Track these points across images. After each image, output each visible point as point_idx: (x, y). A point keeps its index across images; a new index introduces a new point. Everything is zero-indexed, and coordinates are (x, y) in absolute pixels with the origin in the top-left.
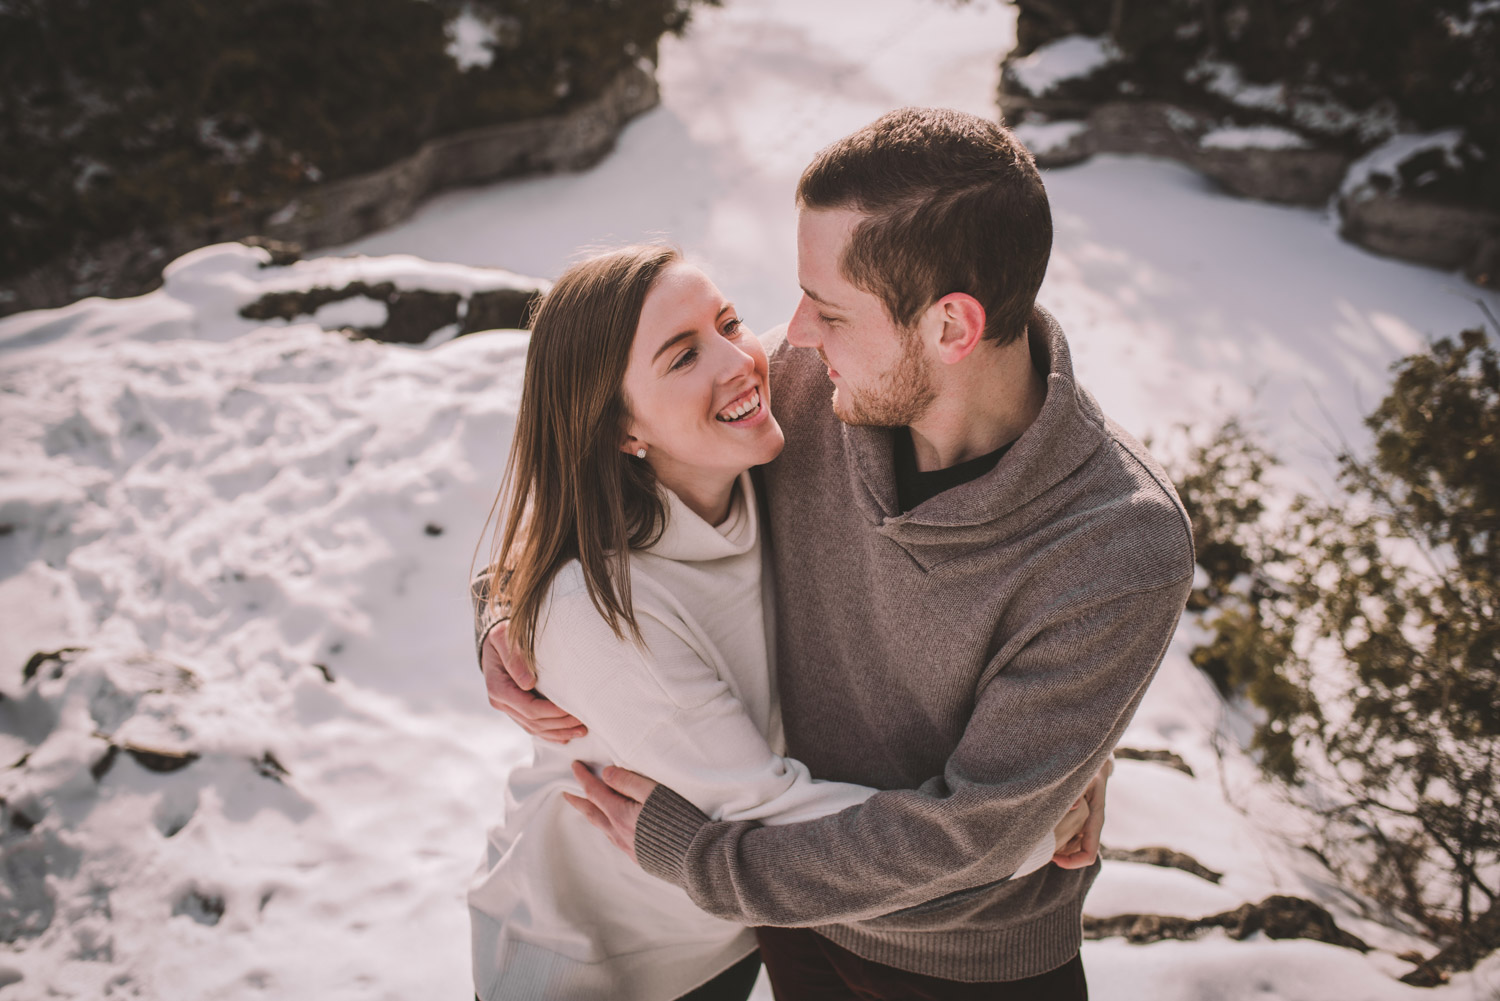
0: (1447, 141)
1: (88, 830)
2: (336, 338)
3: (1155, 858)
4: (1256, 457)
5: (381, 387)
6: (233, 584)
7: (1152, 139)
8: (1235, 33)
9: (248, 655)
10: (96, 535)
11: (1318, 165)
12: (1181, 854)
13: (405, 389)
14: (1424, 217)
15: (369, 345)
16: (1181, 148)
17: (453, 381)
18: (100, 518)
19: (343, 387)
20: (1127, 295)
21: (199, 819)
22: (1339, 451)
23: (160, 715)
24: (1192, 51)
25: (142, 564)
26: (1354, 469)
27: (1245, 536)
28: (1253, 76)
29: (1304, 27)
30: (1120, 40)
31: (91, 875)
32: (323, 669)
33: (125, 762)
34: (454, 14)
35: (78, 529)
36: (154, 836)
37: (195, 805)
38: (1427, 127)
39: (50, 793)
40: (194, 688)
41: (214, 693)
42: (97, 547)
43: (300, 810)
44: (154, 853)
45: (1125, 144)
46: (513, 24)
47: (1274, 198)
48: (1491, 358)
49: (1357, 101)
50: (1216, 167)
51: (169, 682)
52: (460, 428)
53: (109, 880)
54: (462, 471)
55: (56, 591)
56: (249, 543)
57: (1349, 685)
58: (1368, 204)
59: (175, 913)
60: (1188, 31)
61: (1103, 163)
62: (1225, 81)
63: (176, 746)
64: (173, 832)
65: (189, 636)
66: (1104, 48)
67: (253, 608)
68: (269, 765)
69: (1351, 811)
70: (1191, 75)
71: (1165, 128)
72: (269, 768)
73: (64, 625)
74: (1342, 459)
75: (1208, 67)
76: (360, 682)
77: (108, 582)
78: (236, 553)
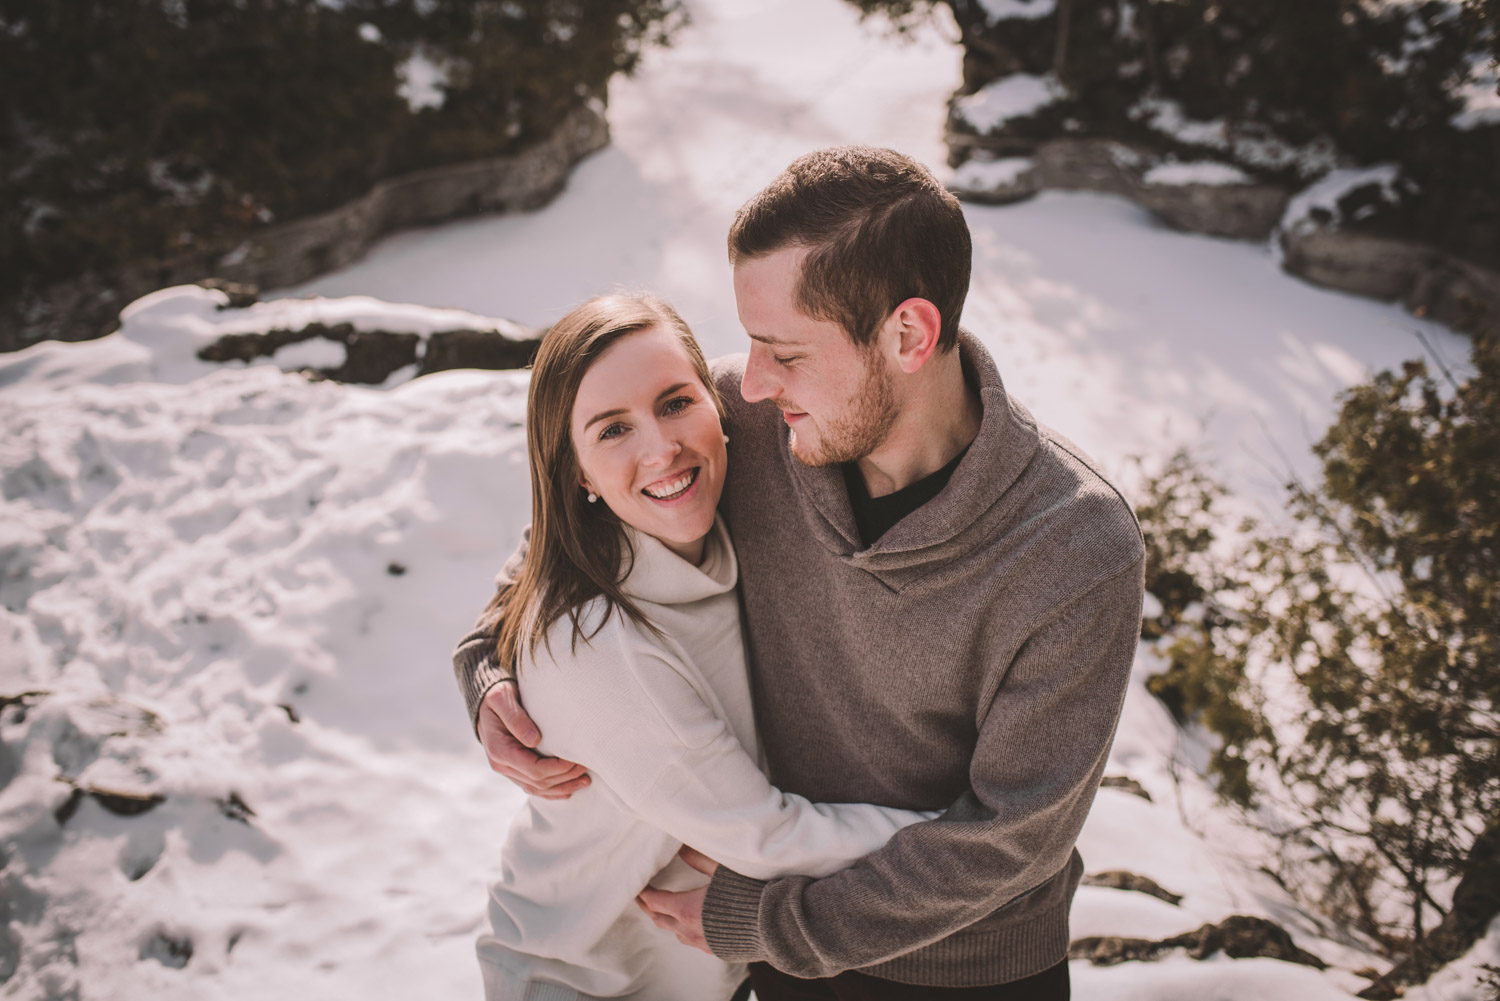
0: (1384, 175)
1: (52, 875)
2: (295, 379)
3: (1117, 882)
4: (1206, 487)
5: (341, 428)
6: (195, 626)
7: (1097, 176)
8: (1176, 71)
9: (211, 698)
10: (56, 579)
11: (1260, 200)
12: (1142, 877)
13: (366, 429)
14: (1364, 250)
15: (329, 387)
16: (1126, 184)
17: (413, 421)
18: (60, 561)
19: (303, 429)
20: (1076, 329)
21: (165, 861)
22: (1287, 480)
23: (124, 758)
24: (1134, 89)
25: (103, 607)
26: (1302, 497)
27: (1197, 565)
28: (1195, 112)
29: (1243, 65)
30: (1065, 78)
31: (56, 920)
32: (288, 709)
33: (90, 806)
34: (405, 56)
35: (37, 573)
36: (120, 879)
37: (161, 848)
38: (1365, 161)
39: (13, 838)
40: (158, 730)
41: (178, 735)
42: (57, 591)
43: (266, 851)
44: (120, 897)
45: (1071, 180)
46: (464, 65)
47: (1217, 233)
48: (1433, 387)
49: (1296, 137)
50: (1159, 203)
51: (132, 725)
52: (421, 467)
53: (75, 925)
54: (425, 511)
55: (17, 635)
56: (211, 585)
57: (1301, 709)
58: (1309, 238)
59: (142, 957)
60: (1130, 69)
61: (1050, 199)
62: (1167, 118)
63: (140, 789)
64: (138, 875)
65: (151, 678)
66: (1049, 86)
67: (216, 649)
68: (235, 807)
69: (1305, 833)
70: (1135, 112)
71: (1109, 164)
72: (235, 809)
73: (25, 670)
74: (1290, 487)
75: (1150, 104)
76: (325, 721)
77: (69, 625)
78: (199, 594)
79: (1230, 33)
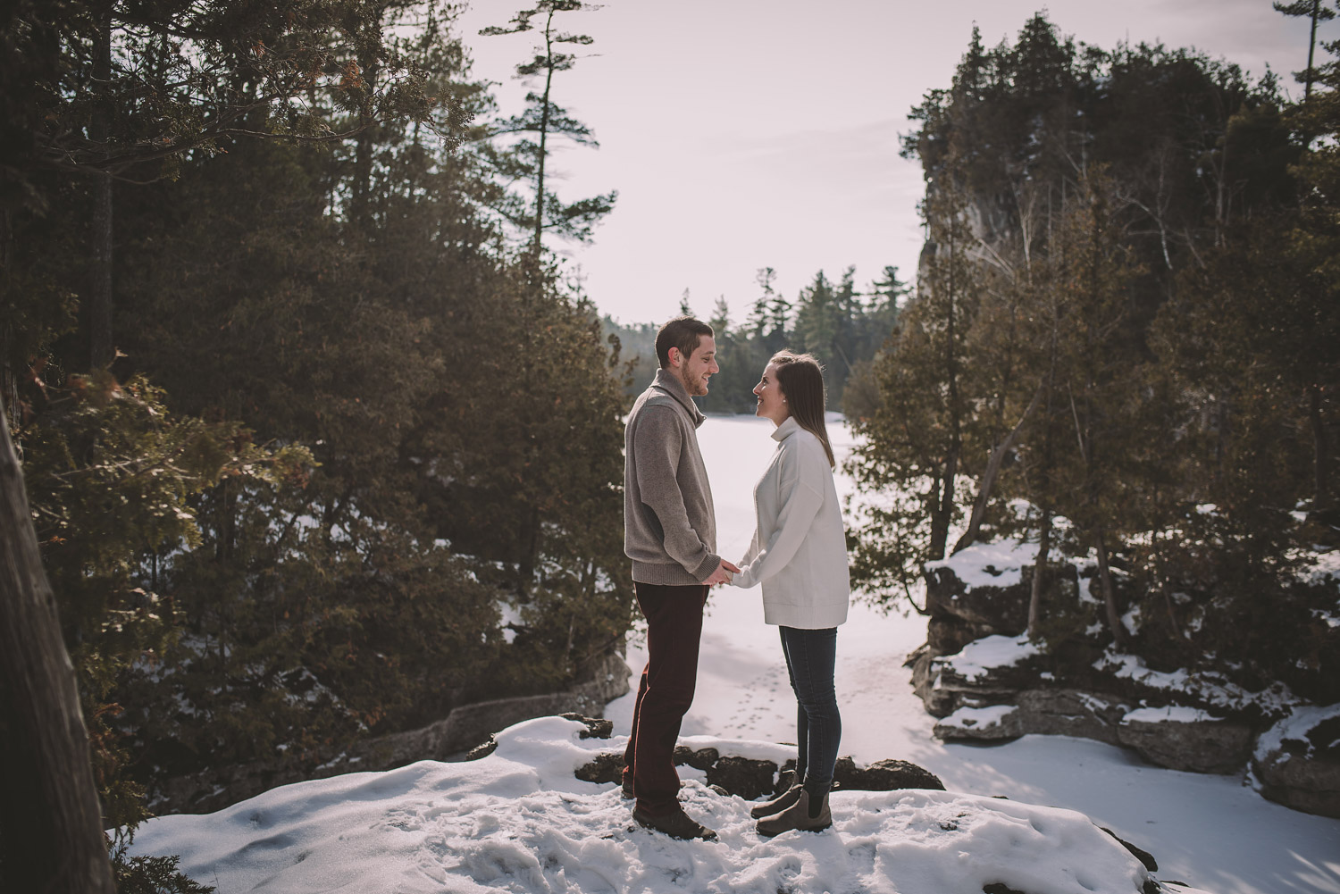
11: (1227, 735)
24: (1099, 644)
28: (1158, 664)
29: (1197, 624)
30: (1034, 639)
38: (1323, 702)
45: (1048, 726)
47: (1188, 769)
50: (1133, 740)
58: (1284, 765)
60: (1094, 629)
62: (1131, 668)
66: (1022, 644)
70: (1100, 666)
71: (1081, 709)
79: (1181, 597)
